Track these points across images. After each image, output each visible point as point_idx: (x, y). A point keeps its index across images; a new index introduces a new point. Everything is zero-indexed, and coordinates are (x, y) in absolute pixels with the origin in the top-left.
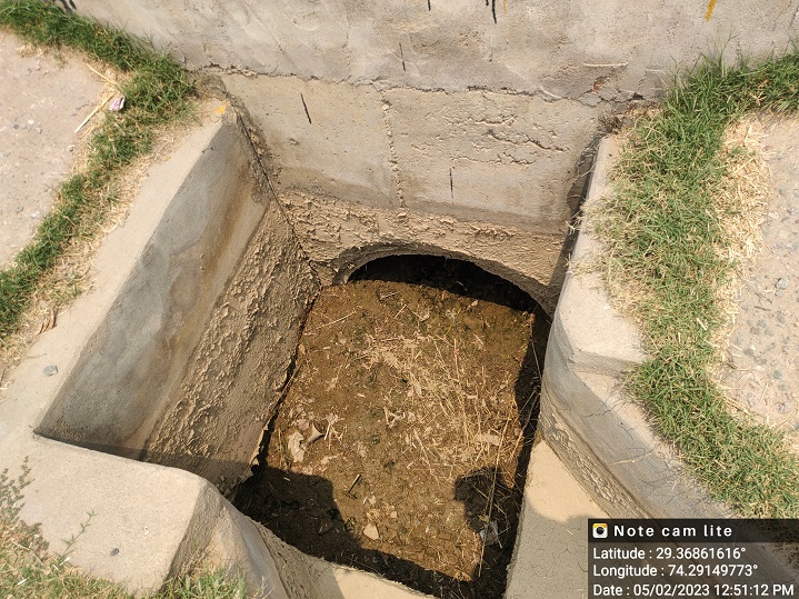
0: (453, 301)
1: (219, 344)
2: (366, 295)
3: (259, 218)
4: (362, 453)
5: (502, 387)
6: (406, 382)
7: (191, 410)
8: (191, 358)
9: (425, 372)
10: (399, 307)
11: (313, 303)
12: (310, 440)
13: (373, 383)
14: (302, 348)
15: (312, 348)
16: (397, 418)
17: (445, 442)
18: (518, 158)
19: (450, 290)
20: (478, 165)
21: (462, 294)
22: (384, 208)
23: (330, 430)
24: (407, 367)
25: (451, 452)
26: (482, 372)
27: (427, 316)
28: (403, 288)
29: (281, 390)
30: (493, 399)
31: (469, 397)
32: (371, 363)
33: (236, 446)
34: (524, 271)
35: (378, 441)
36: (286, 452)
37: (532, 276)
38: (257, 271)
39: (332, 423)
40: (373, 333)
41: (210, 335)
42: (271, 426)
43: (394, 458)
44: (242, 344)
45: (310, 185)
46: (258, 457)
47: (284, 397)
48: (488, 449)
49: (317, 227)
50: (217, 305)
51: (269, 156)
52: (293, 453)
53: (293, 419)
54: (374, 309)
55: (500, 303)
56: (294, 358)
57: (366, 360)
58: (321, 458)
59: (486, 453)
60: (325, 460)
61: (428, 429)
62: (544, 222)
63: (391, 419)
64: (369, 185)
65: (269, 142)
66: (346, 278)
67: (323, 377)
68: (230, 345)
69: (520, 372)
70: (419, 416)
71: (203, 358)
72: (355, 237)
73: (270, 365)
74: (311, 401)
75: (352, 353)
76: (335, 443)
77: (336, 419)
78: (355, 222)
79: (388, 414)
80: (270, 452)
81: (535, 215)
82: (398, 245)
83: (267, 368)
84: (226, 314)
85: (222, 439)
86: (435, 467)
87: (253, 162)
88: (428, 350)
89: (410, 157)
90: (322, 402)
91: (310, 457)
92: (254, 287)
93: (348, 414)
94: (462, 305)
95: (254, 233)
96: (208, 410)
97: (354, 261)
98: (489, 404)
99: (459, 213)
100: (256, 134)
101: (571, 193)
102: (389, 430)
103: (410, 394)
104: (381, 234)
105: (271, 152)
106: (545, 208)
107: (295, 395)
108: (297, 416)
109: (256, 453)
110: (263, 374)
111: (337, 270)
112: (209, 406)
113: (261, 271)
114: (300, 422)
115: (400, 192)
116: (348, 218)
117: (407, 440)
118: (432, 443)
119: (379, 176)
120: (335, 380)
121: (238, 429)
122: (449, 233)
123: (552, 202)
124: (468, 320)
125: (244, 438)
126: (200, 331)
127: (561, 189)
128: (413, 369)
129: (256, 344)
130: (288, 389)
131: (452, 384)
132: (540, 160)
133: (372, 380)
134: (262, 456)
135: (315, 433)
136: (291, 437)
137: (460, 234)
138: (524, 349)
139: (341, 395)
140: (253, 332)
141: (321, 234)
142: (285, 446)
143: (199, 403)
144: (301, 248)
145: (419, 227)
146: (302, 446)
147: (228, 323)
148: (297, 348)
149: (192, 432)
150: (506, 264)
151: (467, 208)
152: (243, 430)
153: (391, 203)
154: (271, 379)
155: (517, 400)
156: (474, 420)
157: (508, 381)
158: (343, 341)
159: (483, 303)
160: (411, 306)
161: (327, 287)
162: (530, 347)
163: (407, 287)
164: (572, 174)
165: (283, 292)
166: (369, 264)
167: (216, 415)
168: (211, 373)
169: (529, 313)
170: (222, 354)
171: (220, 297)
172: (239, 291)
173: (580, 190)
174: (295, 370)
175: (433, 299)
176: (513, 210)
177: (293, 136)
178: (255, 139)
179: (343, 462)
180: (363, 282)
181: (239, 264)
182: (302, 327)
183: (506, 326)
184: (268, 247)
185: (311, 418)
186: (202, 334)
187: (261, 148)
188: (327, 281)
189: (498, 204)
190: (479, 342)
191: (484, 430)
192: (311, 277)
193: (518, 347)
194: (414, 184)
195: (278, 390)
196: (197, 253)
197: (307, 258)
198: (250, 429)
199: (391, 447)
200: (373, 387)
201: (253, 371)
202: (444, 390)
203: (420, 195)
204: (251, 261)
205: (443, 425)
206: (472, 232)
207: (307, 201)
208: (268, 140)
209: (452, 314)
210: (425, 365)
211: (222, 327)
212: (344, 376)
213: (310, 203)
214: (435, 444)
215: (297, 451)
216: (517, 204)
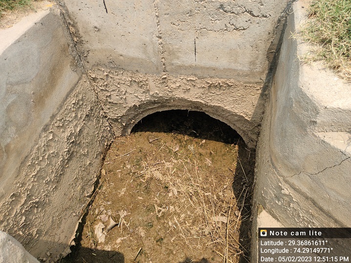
0: (192, 141)
1: (46, 157)
2: (141, 140)
3: (75, 81)
4: (142, 234)
5: (225, 187)
6: (167, 188)
7: (23, 201)
8: (23, 163)
9: (179, 180)
10: (161, 145)
11: (110, 146)
12: (109, 227)
13: (147, 190)
14: (103, 172)
15: (110, 171)
16: (163, 210)
17: (193, 223)
18: (238, 26)
19: (190, 135)
20: (212, 34)
21: (196, 137)
22: (153, 74)
23: (122, 221)
24: (168, 178)
25: (198, 229)
26: (212, 179)
27: (177, 149)
28: (162, 135)
29: (90, 196)
30: (221, 194)
31: (206, 194)
32: (146, 178)
33: (59, 231)
34: (236, 111)
35: (152, 226)
36: (94, 236)
37: (241, 114)
38: (74, 115)
39: (123, 216)
40: (146, 161)
41: (38, 149)
42: (84, 220)
43: (163, 236)
44: (63, 161)
45: (106, 61)
46: (74, 240)
47: (92, 201)
48: (220, 225)
49: (112, 93)
50: (45, 129)
51: (81, 42)
52: (98, 237)
53: (98, 215)
54: (147, 147)
55: (218, 141)
56: (99, 177)
57: (142, 176)
58: (116, 239)
59: (219, 228)
60: (119, 240)
61: (183, 216)
62: (251, 74)
63: (159, 211)
64: (144, 57)
65: (81, 32)
66: (129, 131)
67: (116, 188)
68: (54, 160)
69: (235, 178)
70: (176, 208)
71: (33, 165)
72: (134, 97)
73: (82, 179)
74: (109, 203)
75: (134, 173)
76: (125, 229)
77: (125, 213)
78: (135, 86)
79: (157, 208)
80: (83, 237)
81: (246, 69)
82: (161, 102)
83: (80, 181)
84: (51, 137)
85: (48, 226)
86: (189, 239)
87: (71, 45)
88: (180, 168)
89: (169, 33)
90: (116, 203)
91: (109, 239)
92: (71, 125)
93: (132, 210)
94: (196, 143)
95: (71, 90)
96: (36, 203)
97: (134, 118)
98: (218, 197)
99: (199, 73)
100: (73, 26)
101: (270, 49)
102: (158, 219)
103: (170, 195)
104: (151, 93)
105: (83, 39)
106: (253, 63)
107: (99, 200)
108: (101, 213)
109: (73, 237)
110: (78, 184)
111: (124, 124)
112: (37, 200)
113: (76, 116)
114: (103, 216)
115: (163, 60)
116: (131, 84)
117: (170, 224)
118: (186, 224)
119: (150, 49)
120: (124, 189)
121: (60, 220)
122: (192, 88)
123: (257, 58)
124: (201, 151)
125: (64, 226)
126: (31, 145)
127: (264, 47)
128: (171, 180)
129: (74, 164)
130: (95, 196)
131: (195, 187)
132: (252, 26)
133: (146, 189)
134: (78, 239)
135: (112, 223)
136: (97, 227)
137: (199, 88)
138: (235, 164)
139: (128, 198)
140: (71, 155)
141: (114, 99)
142: (93, 232)
143: (29, 197)
144: (103, 109)
145: (173, 86)
146: (104, 232)
147: (53, 144)
148: (101, 172)
149: (24, 218)
150: (226, 108)
151: (204, 68)
152: (64, 221)
153: (157, 69)
154: (83, 189)
155: (235, 194)
156: (210, 207)
157: (228, 182)
158: (129, 166)
159: (208, 141)
160: (167, 144)
161: (118, 137)
162: (238, 163)
163: (165, 134)
164: (271, 35)
165: (91, 133)
166: (143, 119)
167: (43, 207)
168: (38, 177)
169: (235, 144)
170: (48, 165)
171: (47, 126)
172: (61, 125)
173: (275, 47)
174: (99, 185)
175: (180, 140)
176: (233, 66)
177: (96, 24)
178: (72, 30)
179: (131, 241)
180: (139, 133)
181: (61, 107)
182: (103, 159)
183: (223, 153)
184: (81, 102)
185: (110, 213)
186: (32, 147)
187: (76, 37)
188: (118, 133)
189: (223, 62)
190: (208, 162)
191: (217, 213)
192: (109, 129)
193: (231, 163)
194: (172, 53)
195: (88, 196)
196: (29, 89)
197: (106, 117)
198: (69, 220)
199: (160, 229)
200: (148, 193)
201: (71, 182)
202: (191, 191)
203: (175, 61)
204: (70, 107)
205: (192, 212)
206: (206, 86)
207: (105, 74)
208: (80, 30)
209: (191, 148)
210: (178, 177)
211: (48, 146)
212: (130, 187)
213: (107, 75)
214: (188, 225)
215: (100, 235)
216: (236, 61)
